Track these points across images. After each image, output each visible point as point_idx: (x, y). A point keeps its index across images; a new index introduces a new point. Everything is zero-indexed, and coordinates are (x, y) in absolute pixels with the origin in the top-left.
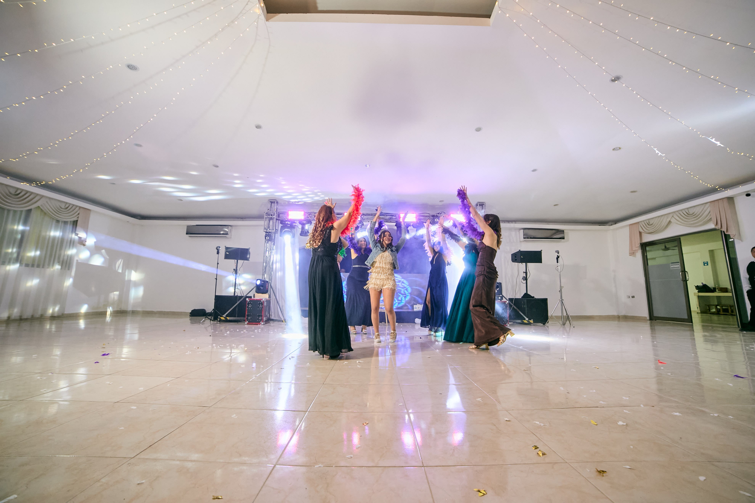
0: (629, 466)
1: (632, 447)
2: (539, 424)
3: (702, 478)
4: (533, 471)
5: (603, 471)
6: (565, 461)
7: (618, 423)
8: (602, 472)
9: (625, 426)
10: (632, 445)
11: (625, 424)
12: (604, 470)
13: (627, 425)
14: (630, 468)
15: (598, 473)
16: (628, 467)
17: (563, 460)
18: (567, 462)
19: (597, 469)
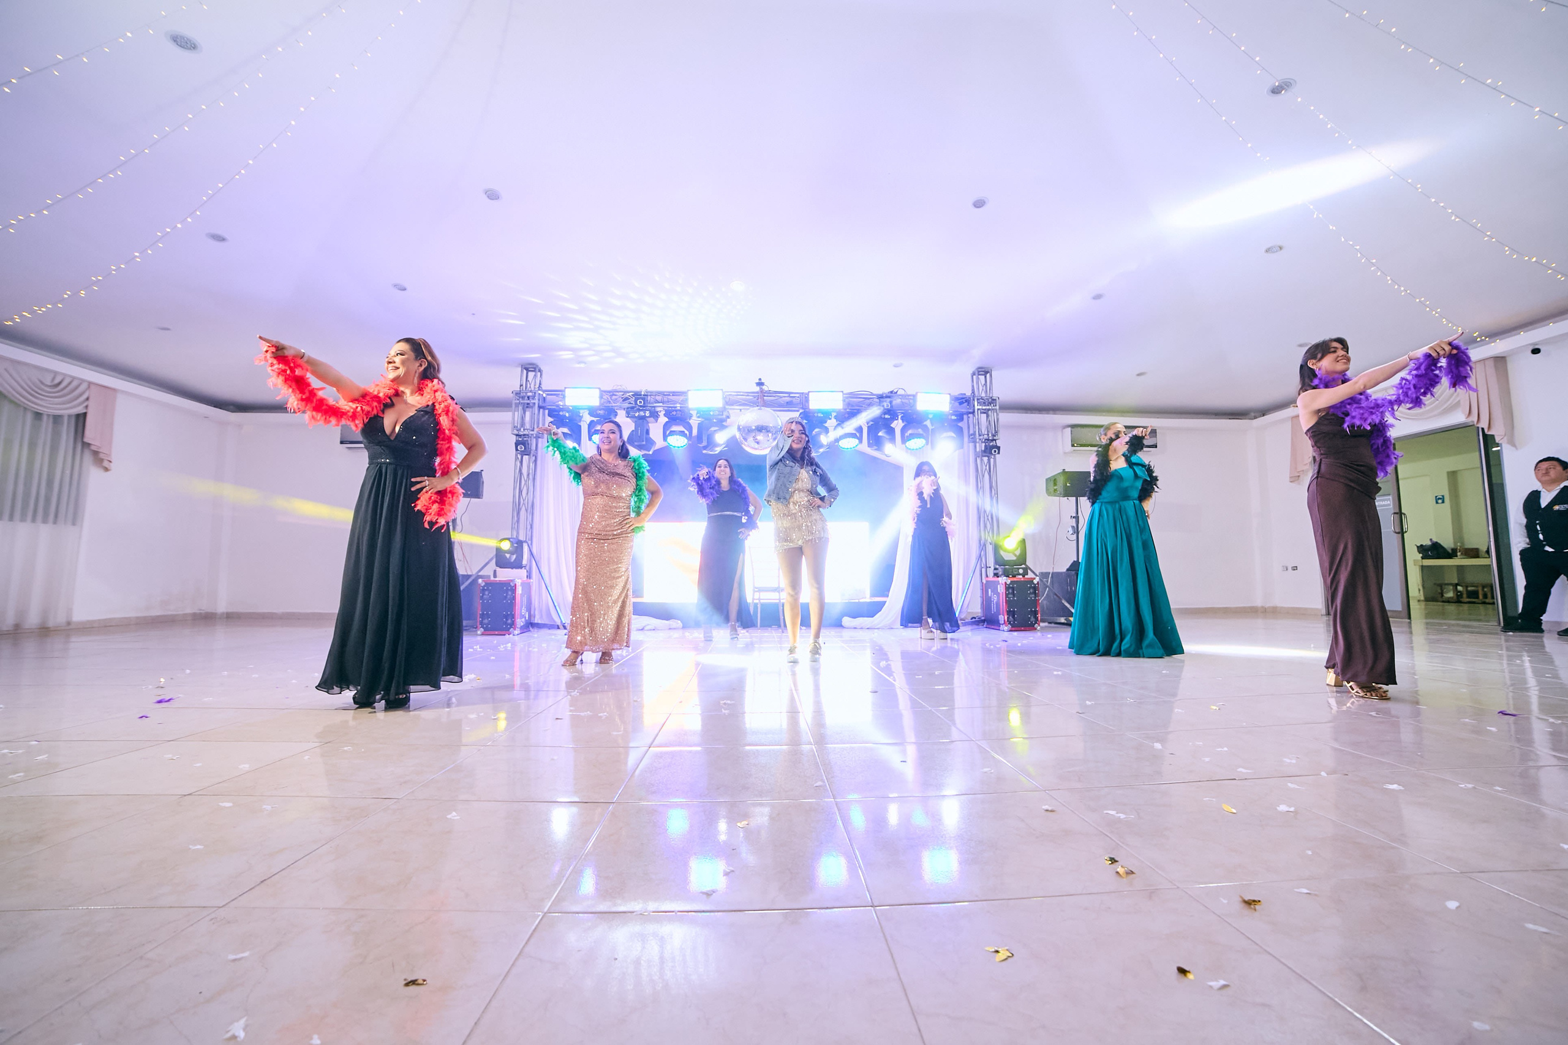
0: (1308, 889)
1: (1310, 853)
2: (1117, 815)
3: (1452, 905)
4: (1110, 908)
5: (1254, 901)
6: (1175, 885)
7: (1278, 808)
8: (1250, 903)
9: (1292, 814)
10: (1310, 850)
11: (1292, 809)
12: (1256, 899)
13: (1296, 812)
14: (1308, 892)
15: (1243, 905)
16: (1305, 891)
17: (1171, 882)
18: (1178, 888)
19: (1241, 897)
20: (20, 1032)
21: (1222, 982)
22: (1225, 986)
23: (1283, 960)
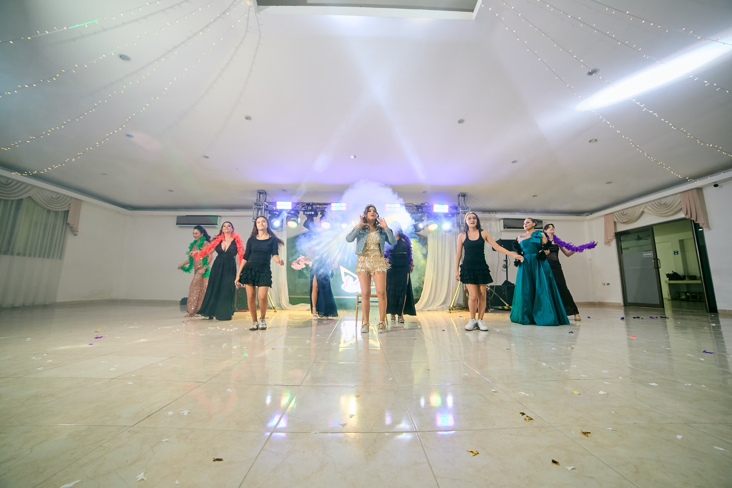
0: (612, 428)
1: (613, 412)
2: (525, 394)
3: (679, 437)
4: (522, 434)
6: (551, 425)
7: (599, 392)
8: (586, 434)
10: (613, 411)
11: (605, 393)
12: (588, 432)
13: (607, 394)
15: (582, 434)
16: (611, 429)
17: (549, 424)
18: (553, 426)
19: (581, 431)
20: (55, 474)
21: (572, 467)
22: (573, 469)
23: (600, 459)
